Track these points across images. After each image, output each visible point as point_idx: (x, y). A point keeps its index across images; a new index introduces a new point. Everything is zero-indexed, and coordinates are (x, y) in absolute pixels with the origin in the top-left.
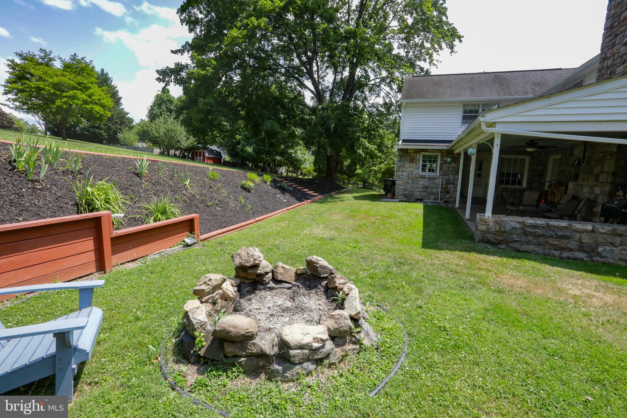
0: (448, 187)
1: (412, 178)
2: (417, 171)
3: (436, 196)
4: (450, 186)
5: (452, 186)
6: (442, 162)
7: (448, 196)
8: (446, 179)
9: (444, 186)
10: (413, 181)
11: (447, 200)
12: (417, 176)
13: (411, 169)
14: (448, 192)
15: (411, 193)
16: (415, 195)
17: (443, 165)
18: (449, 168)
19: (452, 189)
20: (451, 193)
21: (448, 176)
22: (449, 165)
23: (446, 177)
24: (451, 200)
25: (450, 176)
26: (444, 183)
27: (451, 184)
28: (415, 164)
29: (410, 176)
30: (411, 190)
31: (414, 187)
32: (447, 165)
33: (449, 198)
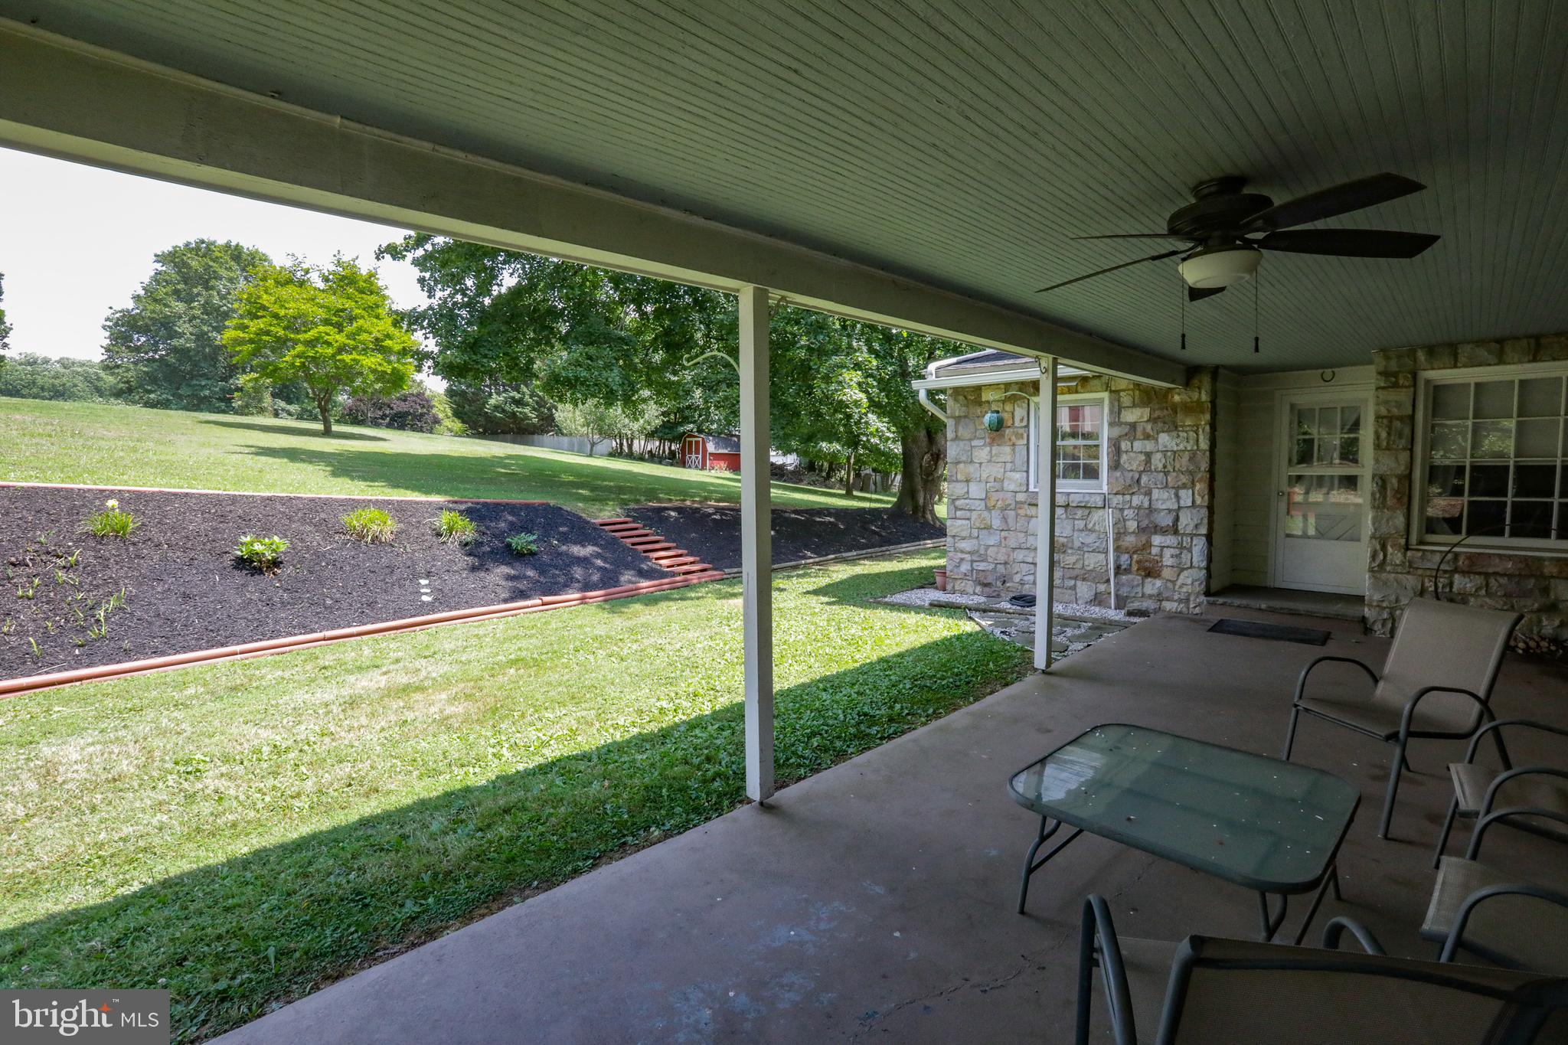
0: (1148, 545)
1: (1004, 509)
2: (1018, 476)
3: (1102, 588)
4: (1157, 540)
5: (1170, 540)
6: (1117, 431)
7: (1152, 586)
8: (1139, 508)
9: (1130, 540)
10: (1005, 519)
11: (1148, 604)
12: (1021, 497)
13: (996, 471)
14: (1150, 571)
15: (1001, 569)
16: (1017, 578)
17: (1125, 445)
18: (1148, 455)
19: (1168, 553)
20: (1167, 573)
21: (1149, 493)
22: (1149, 446)
23: (1136, 500)
24: (1168, 606)
25: (1156, 494)
26: (1132, 525)
27: (1164, 531)
28: (1008, 449)
29: (995, 496)
30: (1002, 558)
31: (1013, 543)
32: (1138, 445)
33: (1159, 597)
